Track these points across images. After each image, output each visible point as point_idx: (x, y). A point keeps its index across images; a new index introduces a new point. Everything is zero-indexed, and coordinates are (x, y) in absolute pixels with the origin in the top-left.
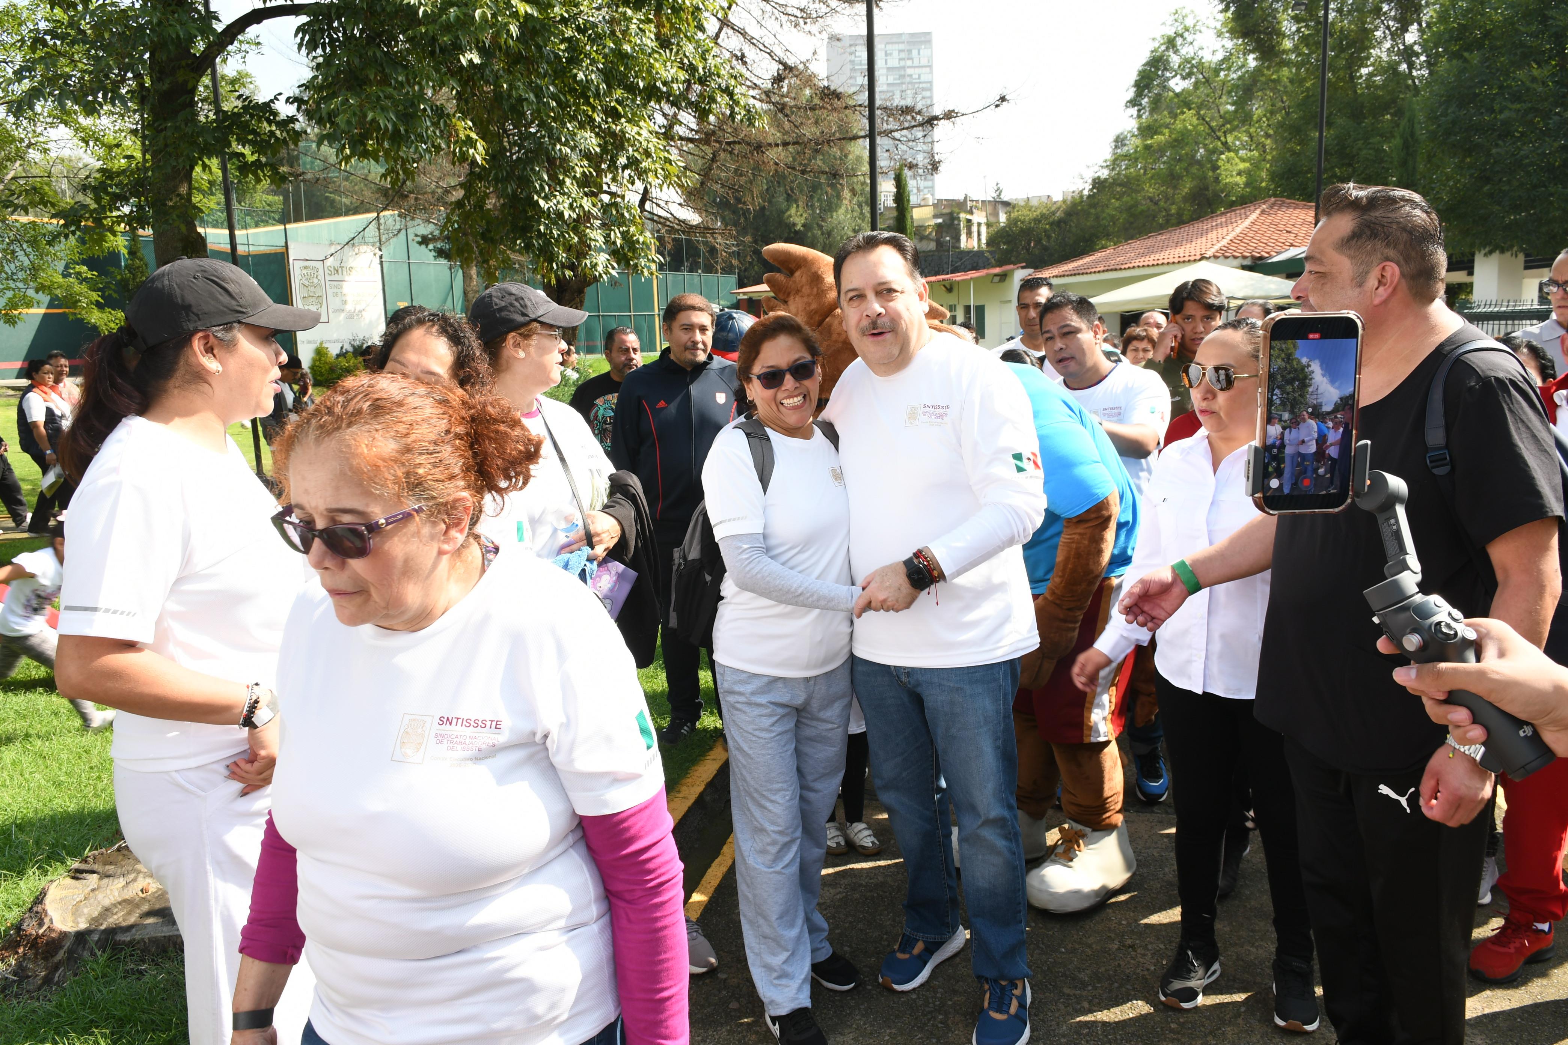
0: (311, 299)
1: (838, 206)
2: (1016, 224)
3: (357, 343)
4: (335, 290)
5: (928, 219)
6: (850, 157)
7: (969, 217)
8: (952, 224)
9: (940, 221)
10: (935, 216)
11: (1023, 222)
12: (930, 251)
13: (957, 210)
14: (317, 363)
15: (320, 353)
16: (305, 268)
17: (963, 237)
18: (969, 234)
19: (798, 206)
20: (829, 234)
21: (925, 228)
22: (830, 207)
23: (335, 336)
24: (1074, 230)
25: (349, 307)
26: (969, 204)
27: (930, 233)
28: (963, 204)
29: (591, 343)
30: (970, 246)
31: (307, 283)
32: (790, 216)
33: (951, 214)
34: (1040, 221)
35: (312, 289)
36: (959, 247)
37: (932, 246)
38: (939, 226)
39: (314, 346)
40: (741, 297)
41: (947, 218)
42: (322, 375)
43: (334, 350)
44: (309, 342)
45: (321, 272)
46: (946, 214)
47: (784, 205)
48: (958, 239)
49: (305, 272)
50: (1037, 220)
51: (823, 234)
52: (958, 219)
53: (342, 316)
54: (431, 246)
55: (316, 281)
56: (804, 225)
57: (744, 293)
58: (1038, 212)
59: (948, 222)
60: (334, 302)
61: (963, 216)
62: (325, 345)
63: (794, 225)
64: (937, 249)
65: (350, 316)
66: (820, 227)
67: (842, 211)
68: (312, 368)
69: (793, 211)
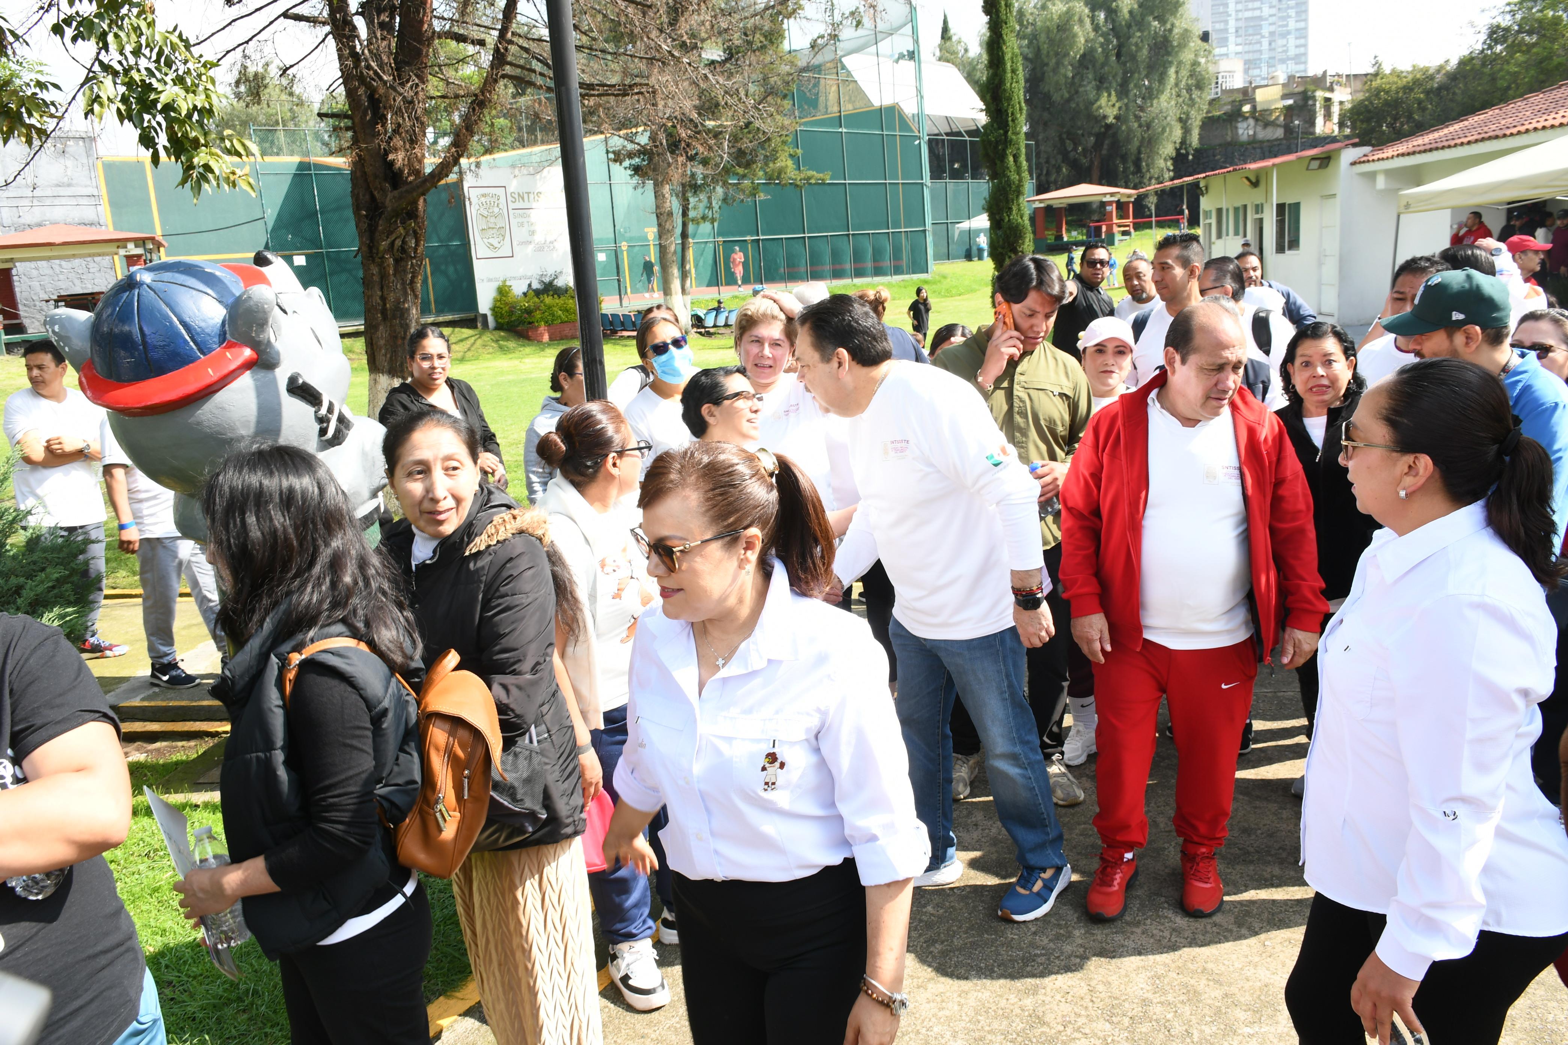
0: (491, 232)
1: (1161, 92)
2: (1377, 95)
3: (547, 280)
4: (520, 220)
5: (1275, 101)
6: (1176, 31)
7: (1328, 95)
8: (1305, 105)
9: (1290, 102)
10: (1285, 97)
11: (1387, 92)
12: (1277, 140)
13: (1312, 87)
14: (498, 304)
15: (503, 291)
16: (484, 195)
17: (1320, 120)
18: (1328, 116)
19: (1109, 95)
20: (1148, 126)
21: (1272, 111)
22: (1150, 95)
23: (521, 271)
24: (1459, 98)
25: (538, 238)
26: (1329, 80)
27: (1277, 118)
28: (1319, 81)
29: (838, 267)
30: (1327, 131)
31: (485, 213)
32: (1100, 107)
33: (1304, 93)
34: (1411, 90)
35: (492, 220)
36: (1313, 133)
37: (1279, 133)
38: (1288, 108)
39: (496, 285)
40: (1038, 205)
41: (1299, 97)
42: (502, 316)
43: (518, 288)
44: (490, 280)
45: (503, 200)
46: (1299, 93)
47: (1092, 95)
48: (1313, 124)
49: (483, 200)
50: (1408, 89)
51: (1140, 126)
52: (1314, 98)
53: (531, 248)
54: (627, 163)
55: (496, 210)
56: (1117, 118)
57: (1041, 201)
58: (1410, 77)
59: (1300, 103)
60: (519, 234)
61: (1320, 94)
62: (508, 283)
63: (1105, 117)
64: (1286, 137)
65: (540, 249)
66: (1138, 118)
67: (1164, 98)
68: (493, 309)
69: (1103, 101)
